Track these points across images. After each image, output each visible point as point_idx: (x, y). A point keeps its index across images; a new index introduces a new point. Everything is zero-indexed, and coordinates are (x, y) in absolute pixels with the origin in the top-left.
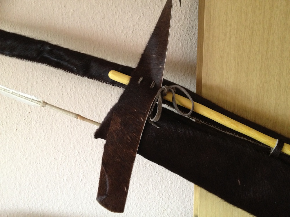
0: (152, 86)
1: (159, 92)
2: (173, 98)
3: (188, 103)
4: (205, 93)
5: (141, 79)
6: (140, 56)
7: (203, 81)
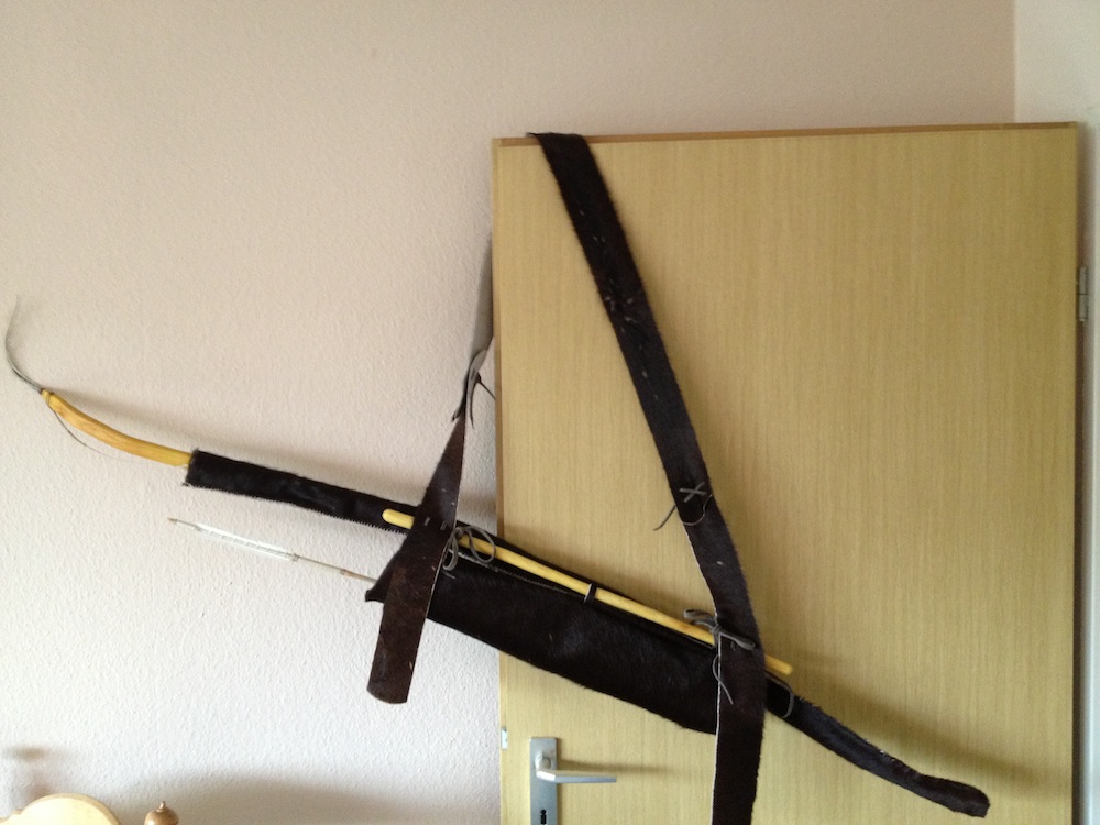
0: (443, 528)
1: (452, 535)
2: (470, 542)
3: (488, 548)
4: (508, 537)
5: (428, 520)
6: (424, 491)
7: (505, 522)
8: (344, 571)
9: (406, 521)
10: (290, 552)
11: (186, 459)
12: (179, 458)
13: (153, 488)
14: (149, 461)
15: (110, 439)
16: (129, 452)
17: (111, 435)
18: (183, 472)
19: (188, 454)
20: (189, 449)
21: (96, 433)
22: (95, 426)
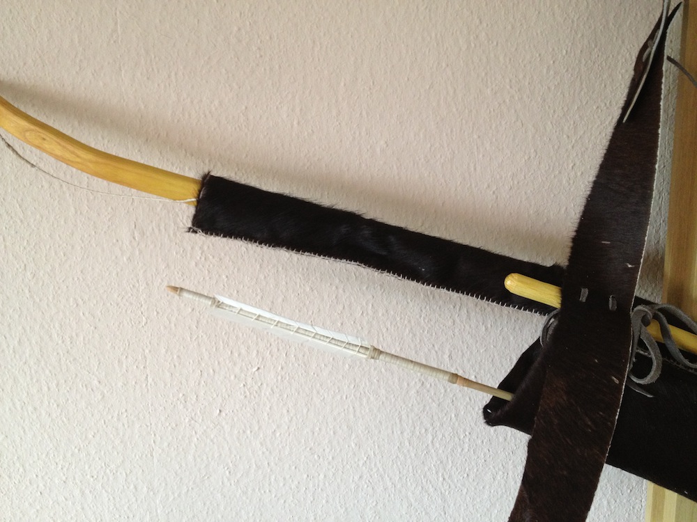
0: (613, 306)
2: (666, 333)
8: (455, 377)
9: (549, 295)
10: (366, 344)
11: (194, 189)
12: (179, 186)
13: (143, 234)
14: (134, 191)
15: (68, 155)
16: (103, 177)
17: (70, 147)
18: (186, 211)
19: (193, 181)
20: (195, 173)
21: (46, 146)
22: (44, 134)
